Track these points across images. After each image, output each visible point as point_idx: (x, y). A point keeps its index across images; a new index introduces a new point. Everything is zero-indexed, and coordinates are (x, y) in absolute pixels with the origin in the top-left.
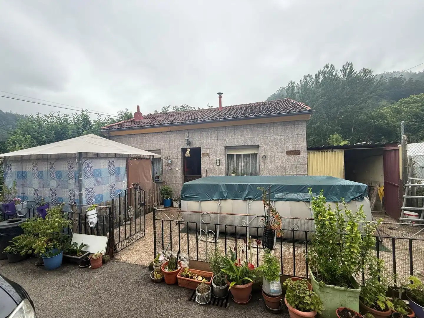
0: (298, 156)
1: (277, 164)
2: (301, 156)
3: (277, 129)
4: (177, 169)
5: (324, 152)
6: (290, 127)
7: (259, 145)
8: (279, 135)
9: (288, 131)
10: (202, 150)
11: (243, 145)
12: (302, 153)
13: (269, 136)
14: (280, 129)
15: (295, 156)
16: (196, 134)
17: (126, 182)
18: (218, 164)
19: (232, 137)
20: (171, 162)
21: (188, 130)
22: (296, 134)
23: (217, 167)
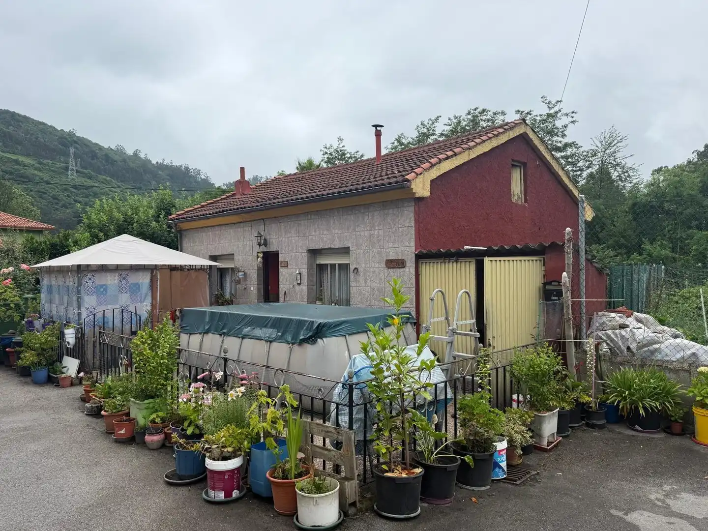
0: (402, 270)
1: (374, 285)
2: (407, 269)
3: (373, 216)
4: (252, 288)
5: (445, 262)
6: (391, 211)
7: (349, 248)
8: (377, 228)
9: (389, 220)
10: (280, 255)
11: (329, 246)
12: (408, 264)
13: (363, 231)
14: (376, 217)
15: (398, 269)
16: (273, 225)
17: (150, 304)
18: (299, 282)
19: (315, 231)
20: (245, 274)
21: (263, 219)
22: (400, 226)
23: (297, 287)
